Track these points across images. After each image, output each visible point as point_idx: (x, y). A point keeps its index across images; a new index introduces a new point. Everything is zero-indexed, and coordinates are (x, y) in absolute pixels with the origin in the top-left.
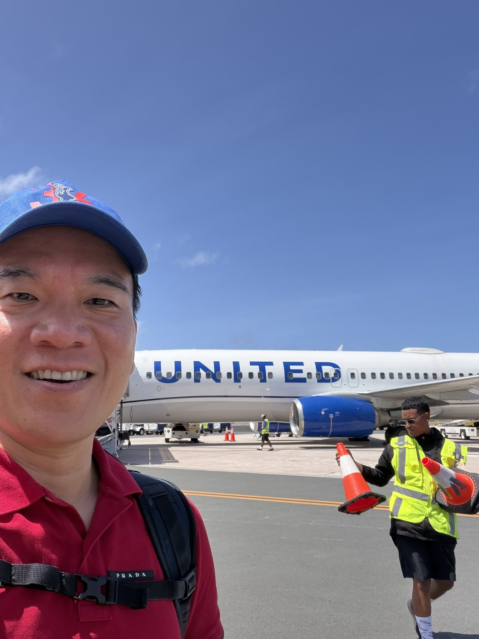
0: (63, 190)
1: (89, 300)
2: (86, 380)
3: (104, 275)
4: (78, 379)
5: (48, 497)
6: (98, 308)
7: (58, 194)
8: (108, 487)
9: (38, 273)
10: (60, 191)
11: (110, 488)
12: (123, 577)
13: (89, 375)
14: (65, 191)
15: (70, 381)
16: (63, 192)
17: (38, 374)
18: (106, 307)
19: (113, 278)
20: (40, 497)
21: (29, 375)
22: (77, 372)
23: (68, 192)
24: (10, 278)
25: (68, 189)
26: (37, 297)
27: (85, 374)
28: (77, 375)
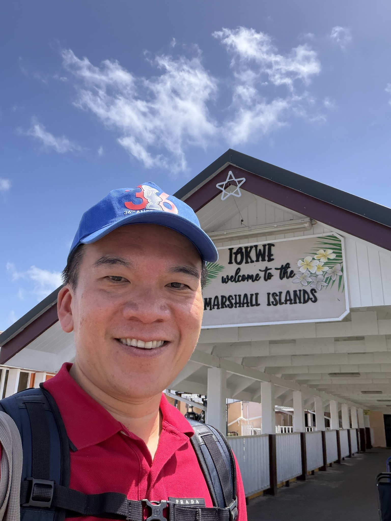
0: (150, 192)
1: (169, 284)
2: (164, 348)
3: (182, 266)
4: (157, 347)
5: (123, 431)
6: (176, 291)
7: (147, 196)
8: (170, 425)
9: (132, 263)
10: (148, 193)
11: (171, 425)
12: (181, 503)
13: (166, 343)
14: (152, 193)
15: (152, 349)
16: (150, 194)
17: (126, 341)
18: (183, 289)
19: (188, 267)
20: (117, 431)
21: (118, 340)
22: (157, 342)
23: (155, 193)
24: (108, 264)
25: (154, 191)
26: (129, 280)
27: (163, 342)
28: (157, 344)
